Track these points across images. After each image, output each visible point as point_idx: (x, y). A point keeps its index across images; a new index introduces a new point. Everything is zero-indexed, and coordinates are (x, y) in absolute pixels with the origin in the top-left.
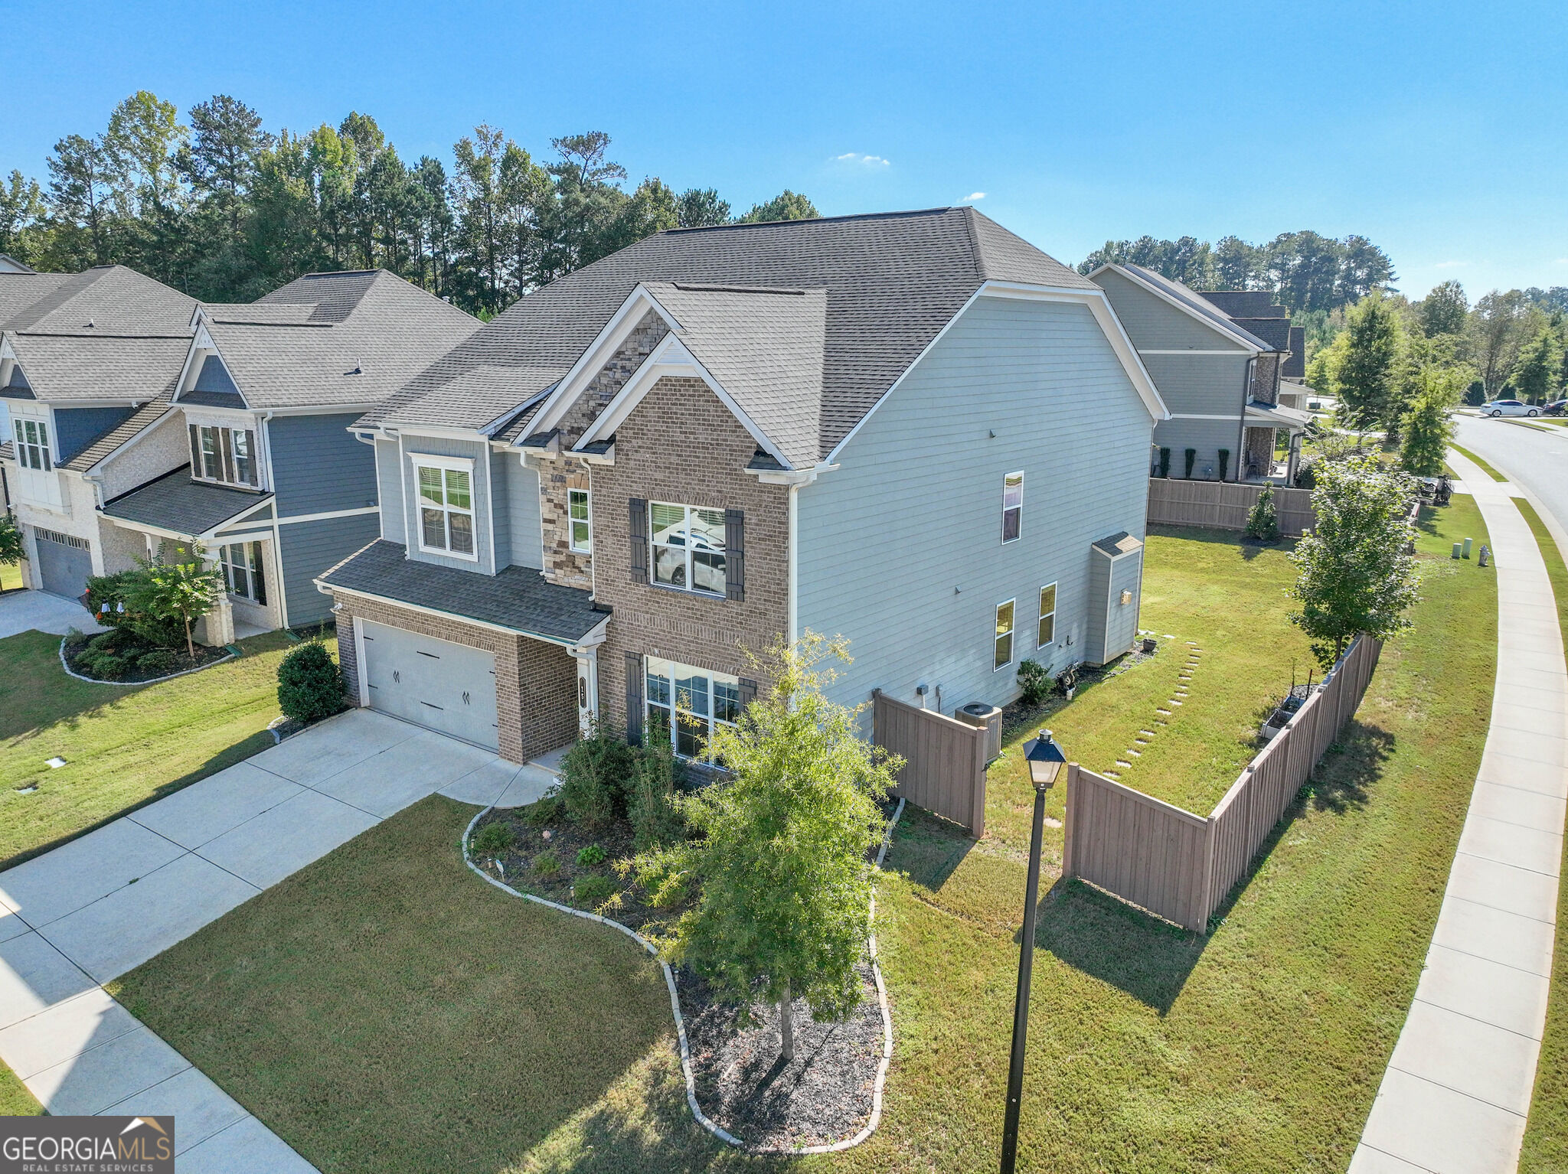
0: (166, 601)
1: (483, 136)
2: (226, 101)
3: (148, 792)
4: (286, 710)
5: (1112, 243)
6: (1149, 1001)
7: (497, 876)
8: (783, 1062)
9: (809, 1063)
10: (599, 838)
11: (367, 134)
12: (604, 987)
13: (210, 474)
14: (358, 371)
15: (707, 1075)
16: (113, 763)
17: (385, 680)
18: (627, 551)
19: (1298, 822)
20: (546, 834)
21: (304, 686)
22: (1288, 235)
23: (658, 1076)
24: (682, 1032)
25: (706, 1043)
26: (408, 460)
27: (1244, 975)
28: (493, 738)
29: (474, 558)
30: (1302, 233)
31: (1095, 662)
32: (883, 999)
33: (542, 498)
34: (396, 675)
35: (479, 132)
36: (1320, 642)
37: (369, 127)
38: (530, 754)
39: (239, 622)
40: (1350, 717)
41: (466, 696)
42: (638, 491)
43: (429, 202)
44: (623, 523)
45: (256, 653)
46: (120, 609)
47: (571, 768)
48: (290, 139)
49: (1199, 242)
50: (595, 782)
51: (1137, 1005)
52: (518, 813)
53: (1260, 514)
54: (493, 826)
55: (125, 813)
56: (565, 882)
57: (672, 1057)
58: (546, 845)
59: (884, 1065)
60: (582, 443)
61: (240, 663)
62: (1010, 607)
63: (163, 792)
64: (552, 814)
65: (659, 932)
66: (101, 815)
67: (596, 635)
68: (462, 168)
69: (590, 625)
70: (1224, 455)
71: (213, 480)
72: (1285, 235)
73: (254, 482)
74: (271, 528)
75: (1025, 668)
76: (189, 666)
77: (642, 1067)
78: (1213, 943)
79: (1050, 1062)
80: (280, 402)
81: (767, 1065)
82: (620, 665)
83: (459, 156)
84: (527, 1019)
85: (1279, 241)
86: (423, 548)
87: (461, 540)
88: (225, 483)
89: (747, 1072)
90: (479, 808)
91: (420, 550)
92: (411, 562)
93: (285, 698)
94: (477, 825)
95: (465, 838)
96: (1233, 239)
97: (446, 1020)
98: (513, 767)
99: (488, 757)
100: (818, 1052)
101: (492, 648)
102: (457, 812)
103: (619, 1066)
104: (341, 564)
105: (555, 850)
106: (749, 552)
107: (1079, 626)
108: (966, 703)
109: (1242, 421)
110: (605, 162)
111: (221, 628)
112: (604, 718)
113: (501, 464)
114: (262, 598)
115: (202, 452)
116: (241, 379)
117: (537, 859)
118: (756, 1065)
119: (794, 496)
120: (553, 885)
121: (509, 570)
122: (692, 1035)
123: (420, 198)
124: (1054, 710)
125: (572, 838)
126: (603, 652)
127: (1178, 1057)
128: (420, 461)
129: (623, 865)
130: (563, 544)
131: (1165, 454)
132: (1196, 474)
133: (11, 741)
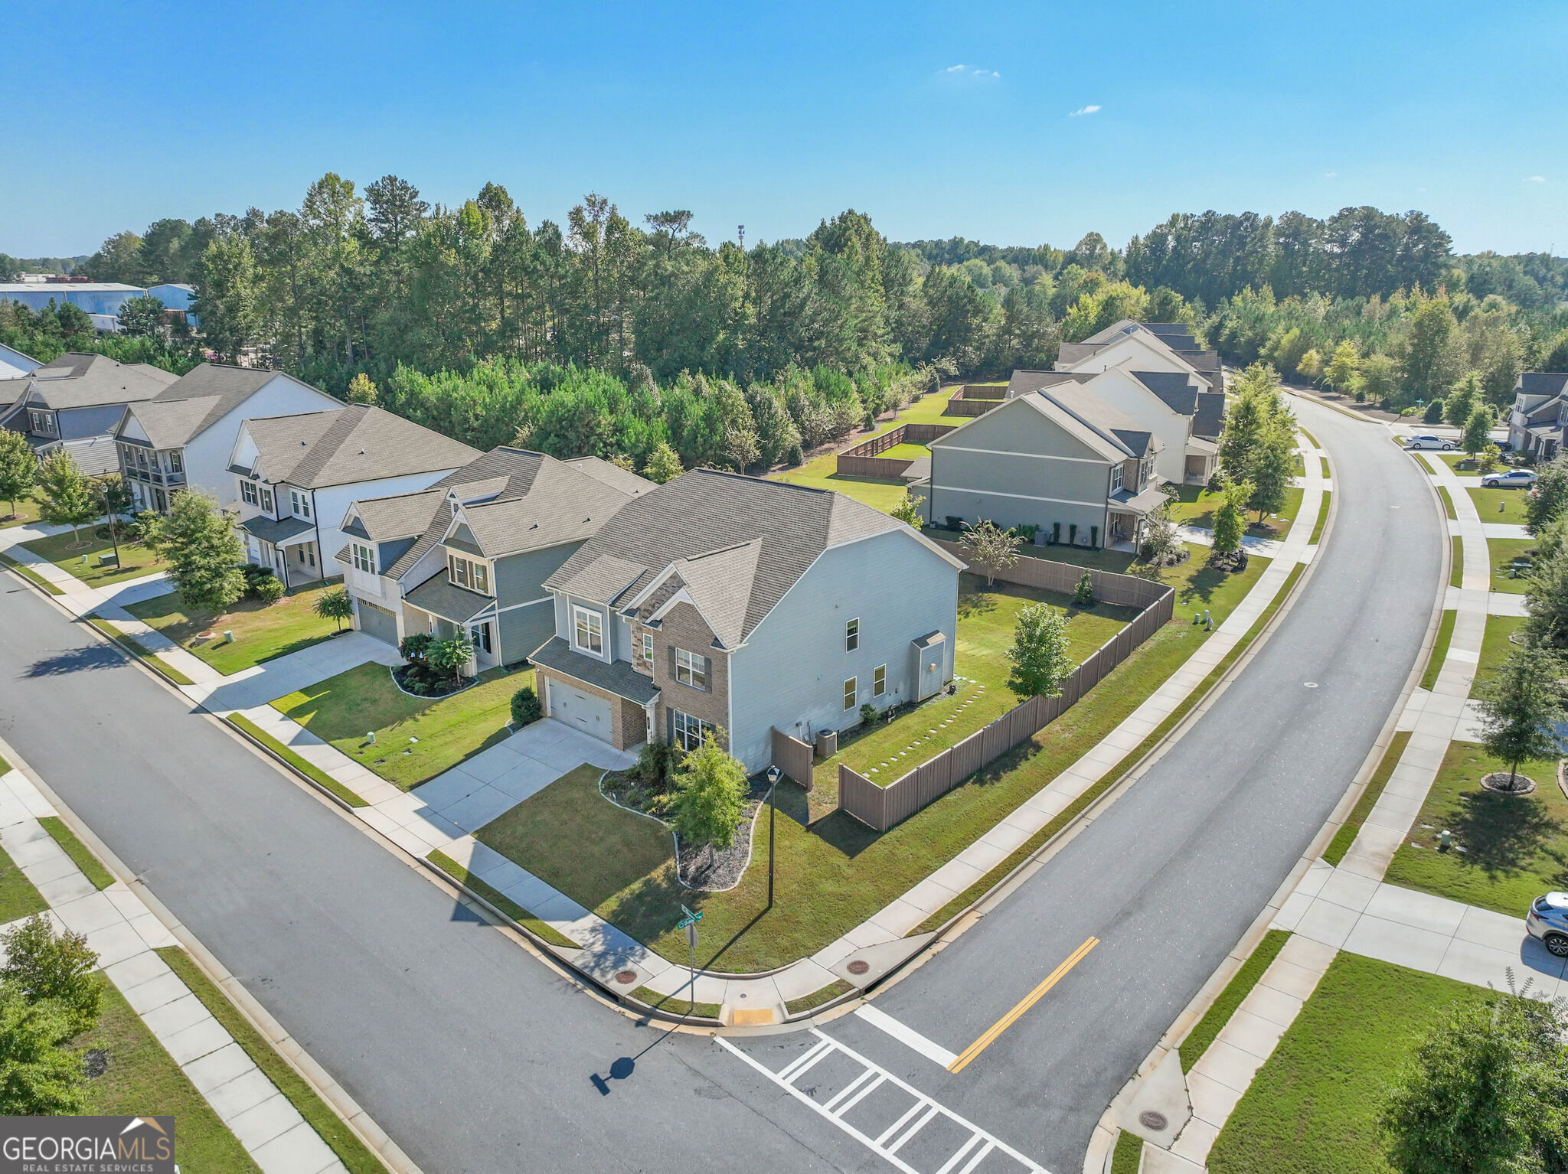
0: (450, 658)
1: (592, 203)
2: (392, 180)
3: (462, 757)
4: (514, 719)
5: (1178, 215)
6: (847, 854)
7: (613, 799)
8: (710, 866)
9: (719, 867)
10: (653, 786)
11: (499, 201)
12: (652, 841)
13: (460, 581)
14: (536, 526)
15: (684, 870)
16: (439, 741)
17: (559, 706)
18: (667, 666)
19: (959, 789)
20: (632, 784)
21: (523, 708)
22: (1351, 210)
23: (668, 869)
24: (678, 857)
25: (686, 860)
26: (571, 608)
27: (890, 848)
28: (610, 737)
29: (602, 655)
30: (1363, 208)
31: (914, 700)
32: (750, 849)
33: (632, 635)
34: (565, 704)
35: (588, 200)
36: (1022, 697)
37: (502, 198)
38: (625, 747)
39: (479, 662)
40: (1030, 736)
41: (598, 718)
42: (671, 643)
43: (550, 265)
44: (665, 654)
45: (489, 682)
46: (421, 656)
47: (644, 754)
48: (442, 212)
49: (1262, 217)
50: (652, 763)
51: (843, 855)
52: (620, 774)
53: (1081, 589)
54: (611, 779)
55: (454, 766)
56: (639, 803)
57: (673, 864)
58: (633, 788)
59: (744, 869)
60: (648, 621)
61: (481, 687)
62: (853, 681)
63: (468, 756)
64: (635, 775)
65: (667, 821)
66: (446, 768)
67: (655, 699)
68: (575, 229)
69: (652, 696)
70: (1094, 530)
71: (462, 585)
72: (1347, 209)
73: (487, 592)
74: (495, 615)
75: (865, 708)
76: (458, 688)
77: (663, 867)
78: (886, 836)
79: (801, 870)
80: (500, 552)
81: (705, 867)
82: (664, 712)
83: (572, 219)
84: (625, 850)
85: (1341, 214)
86: (577, 646)
87: (597, 648)
88: (469, 588)
89: (697, 869)
90: (605, 771)
91: (576, 647)
92: (572, 651)
93: (515, 712)
94: (605, 778)
95: (600, 784)
96: (1295, 214)
97: (596, 850)
98: (618, 752)
99: (608, 747)
100: (723, 864)
101: (610, 699)
102: (597, 772)
103: (656, 866)
104: (538, 649)
105: (636, 790)
106: (713, 676)
107: (905, 683)
108: (819, 730)
109: (1107, 508)
110: (689, 231)
111: (471, 669)
112: (658, 734)
113: (614, 620)
114: (488, 648)
115: (456, 570)
116: (480, 540)
117: (628, 794)
118: (701, 867)
119: (729, 657)
120: (635, 804)
121: (618, 662)
122: (681, 857)
123: (543, 263)
124: (877, 729)
125: (642, 786)
126: (658, 706)
127: (849, 872)
128: (576, 608)
129: (656, 799)
130: (642, 656)
131: (1057, 526)
132: (1077, 541)
133: (390, 728)
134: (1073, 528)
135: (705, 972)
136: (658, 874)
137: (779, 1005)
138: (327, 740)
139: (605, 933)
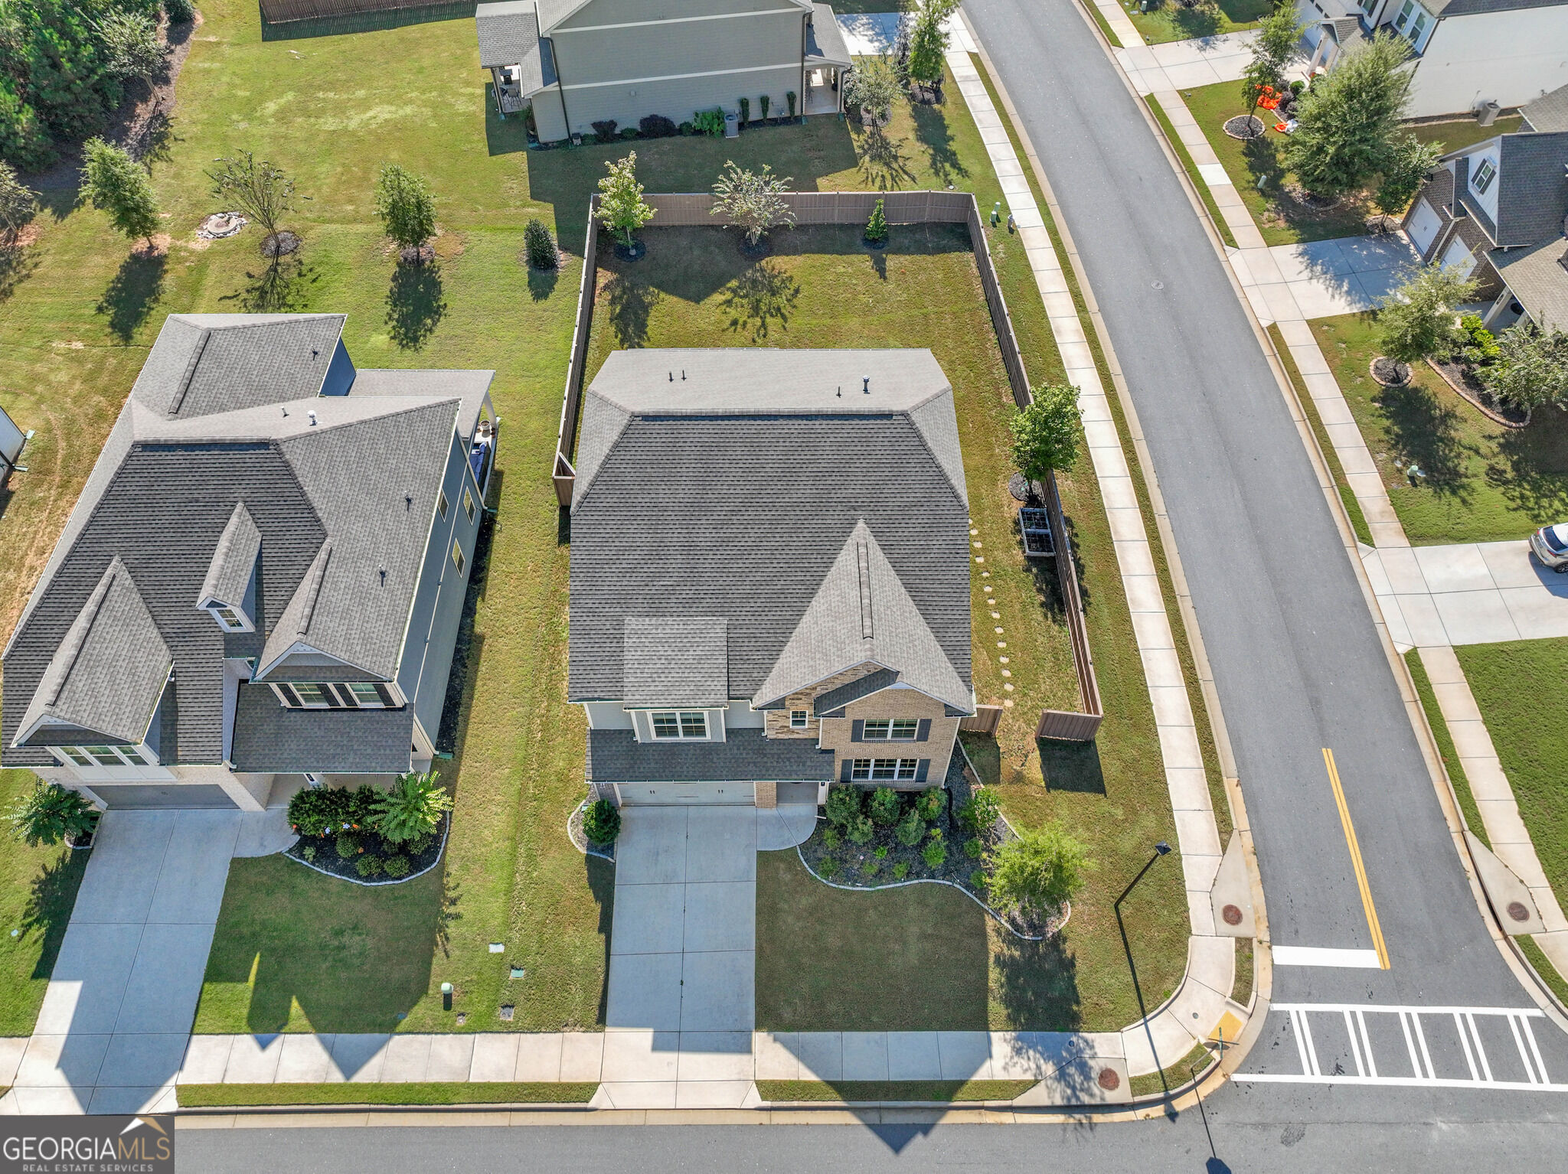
3: (600, 936)
6: (1097, 791)
7: (849, 884)
14: (383, 574)
15: (1012, 921)
17: (642, 795)
18: (848, 734)
23: (997, 932)
24: (990, 911)
27: (1114, 755)
29: (708, 738)
34: (652, 792)
42: (859, 718)
44: (847, 727)
51: (1097, 796)
52: (815, 843)
53: (875, 225)
54: (812, 854)
55: (609, 953)
57: (995, 922)
63: (605, 929)
70: (790, 97)
71: (321, 706)
73: (391, 704)
77: (991, 933)
78: (1098, 742)
82: (838, 763)
86: (655, 738)
88: (344, 707)
90: (795, 848)
91: (651, 739)
92: (645, 744)
94: (804, 857)
95: (811, 872)
99: (752, 810)
102: (787, 856)
106: (933, 729)
109: (802, 66)
115: (297, 693)
117: (857, 866)
120: (879, 875)
121: (735, 733)
127: (1120, 812)
128: (654, 713)
130: (785, 727)
131: (744, 104)
132: (771, 115)
133: (439, 953)
134: (765, 102)
135: (1148, 1017)
136: (995, 946)
137: (1228, 1003)
138: (390, 1028)
139: (1032, 1046)
